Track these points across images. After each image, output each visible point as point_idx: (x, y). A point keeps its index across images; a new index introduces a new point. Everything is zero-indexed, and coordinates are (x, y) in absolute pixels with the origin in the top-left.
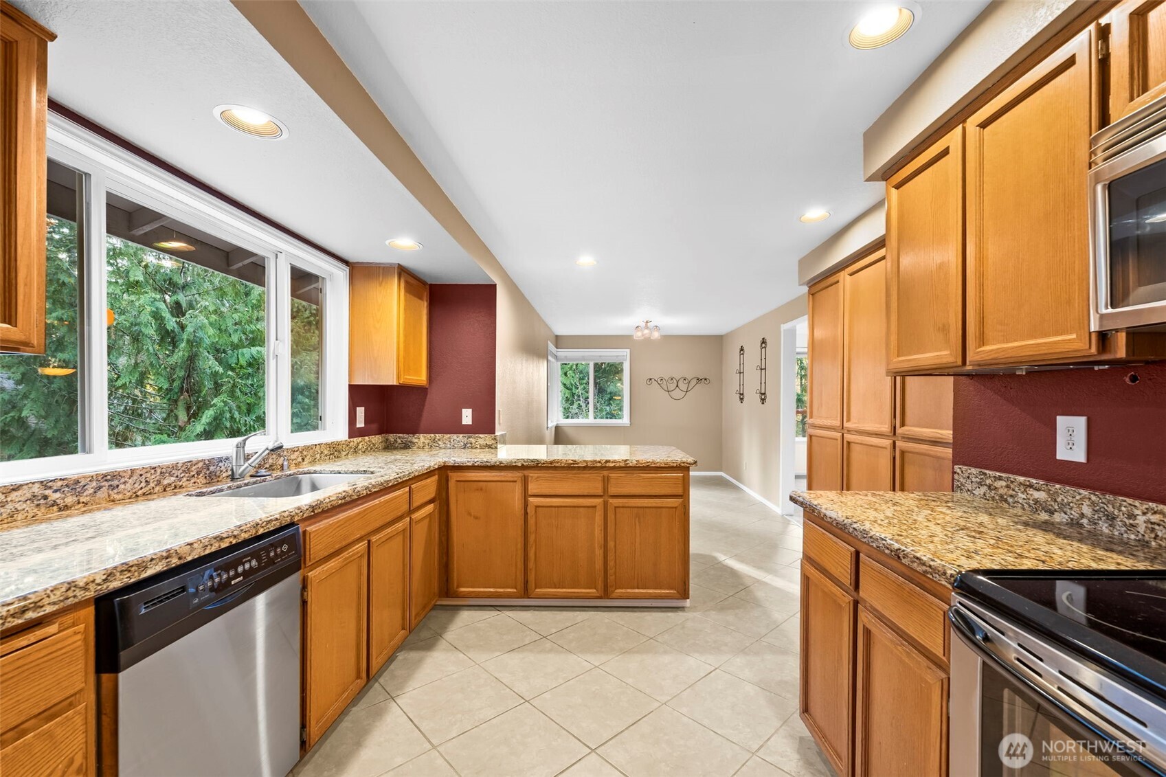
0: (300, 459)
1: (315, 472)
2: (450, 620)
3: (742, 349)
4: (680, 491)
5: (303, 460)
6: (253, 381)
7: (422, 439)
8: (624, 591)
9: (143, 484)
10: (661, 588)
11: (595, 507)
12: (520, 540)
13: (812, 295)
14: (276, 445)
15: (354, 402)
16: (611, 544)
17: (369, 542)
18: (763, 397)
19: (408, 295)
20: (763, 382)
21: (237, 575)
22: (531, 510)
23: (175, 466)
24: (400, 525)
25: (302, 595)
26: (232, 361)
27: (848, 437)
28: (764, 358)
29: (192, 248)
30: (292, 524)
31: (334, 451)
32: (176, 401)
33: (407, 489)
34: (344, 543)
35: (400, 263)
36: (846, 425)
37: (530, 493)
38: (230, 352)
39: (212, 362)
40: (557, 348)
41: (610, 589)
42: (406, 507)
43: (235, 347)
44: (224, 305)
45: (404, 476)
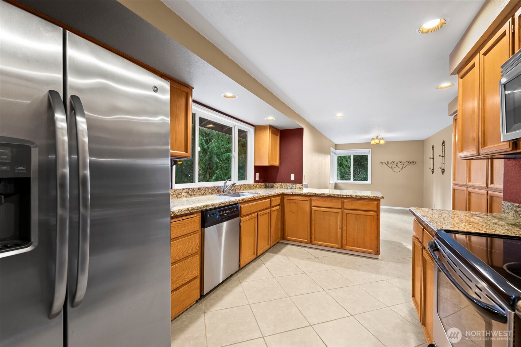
0: (240, 189)
1: (244, 193)
2: (284, 247)
3: (433, 147)
4: (376, 209)
5: (241, 189)
6: (227, 165)
7: (277, 185)
8: (350, 247)
9: (205, 191)
10: (366, 249)
11: (338, 213)
12: (309, 222)
13: (455, 120)
14: (234, 183)
15: (255, 172)
16: (345, 228)
17: (258, 214)
18: (443, 171)
19: (272, 135)
20: (443, 163)
21: (225, 213)
22: (313, 212)
23: (211, 188)
24: (267, 211)
25: (240, 224)
26: (221, 158)
27: (469, 190)
28: (443, 151)
29: (214, 126)
30: (237, 203)
31: (249, 187)
32: (206, 172)
33: (270, 200)
34: (251, 212)
35: (270, 124)
36: (468, 184)
37: (313, 205)
38: (221, 155)
39: (216, 159)
40: (336, 150)
41: (344, 246)
42: (269, 205)
43: (222, 153)
44: (219, 139)
45: (269, 195)
